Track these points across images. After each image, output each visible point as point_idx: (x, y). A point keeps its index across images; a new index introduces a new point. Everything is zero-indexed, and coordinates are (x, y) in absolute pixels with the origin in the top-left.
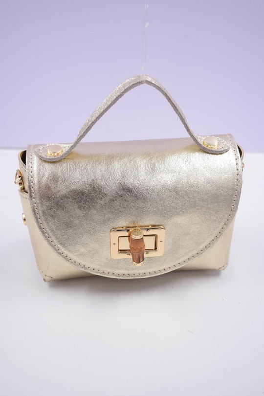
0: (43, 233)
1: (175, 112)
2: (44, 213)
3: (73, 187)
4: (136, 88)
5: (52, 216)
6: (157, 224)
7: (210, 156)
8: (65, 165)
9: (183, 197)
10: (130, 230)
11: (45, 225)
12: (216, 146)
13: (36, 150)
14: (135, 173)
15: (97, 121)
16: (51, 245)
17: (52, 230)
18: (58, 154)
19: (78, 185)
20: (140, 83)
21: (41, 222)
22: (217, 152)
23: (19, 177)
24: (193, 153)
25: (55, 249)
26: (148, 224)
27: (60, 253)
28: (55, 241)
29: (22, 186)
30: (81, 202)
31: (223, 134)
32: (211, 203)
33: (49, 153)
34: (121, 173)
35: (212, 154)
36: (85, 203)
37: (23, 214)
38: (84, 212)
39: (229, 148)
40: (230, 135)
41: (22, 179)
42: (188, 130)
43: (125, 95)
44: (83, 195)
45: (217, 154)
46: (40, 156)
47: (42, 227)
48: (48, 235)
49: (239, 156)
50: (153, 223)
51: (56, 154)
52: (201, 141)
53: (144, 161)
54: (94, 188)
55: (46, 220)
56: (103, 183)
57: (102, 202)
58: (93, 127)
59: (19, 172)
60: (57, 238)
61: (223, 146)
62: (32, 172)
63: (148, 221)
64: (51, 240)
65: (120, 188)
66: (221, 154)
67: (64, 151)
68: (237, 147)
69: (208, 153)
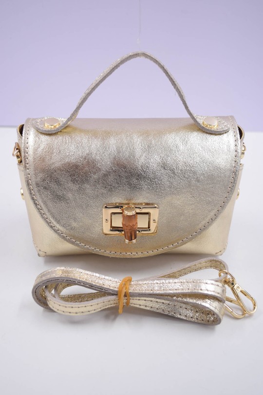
0: (36, 204)
1: (173, 87)
2: (37, 184)
3: (67, 160)
4: (132, 60)
5: (45, 188)
6: (151, 202)
7: (208, 136)
8: (60, 138)
9: (179, 177)
10: (124, 208)
11: (38, 197)
12: (216, 126)
13: (34, 122)
14: (130, 149)
15: (92, 92)
16: (43, 217)
17: (45, 203)
18: (55, 127)
19: (73, 158)
20: (136, 55)
21: (34, 193)
22: (216, 132)
23: (17, 149)
24: (191, 132)
25: (47, 222)
26: (141, 202)
27: (51, 227)
28: (47, 213)
29: (19, 159)
30: (74, 176)
31: (226, 115)
32: (207, 184)
33: (46, 125)
34: (117, 149)
35: (211, 134)
36: (79, 176)
37: (21, 189)
38: (77, 186)
39: (229, 129)
40: (232, 117)
41: (19, 151)
42: (186, 107)
43: (122, 66)
44: (77, 168)
45: (216, 135)
46: (37, 128)
47: (35, 198)
48: (41, 207)
49: (239, 138)
50: (146, 201)
51: (52, 127)
52: (200, 121)
53: (141, 138)
54: (88, 162)
55: (39, 191)
56: (98, 158)
57: (96, 176)
58: (88, 99)
59: (17, 144)
60: (49, 211)
61: (223, 127)
62: (27, 143)
63: (141, 199)
64: (43, 213)
65: (114, 163)
66: (220, 134)
67: (61, 124)
68: (237, 129)
69: (207, 133)
